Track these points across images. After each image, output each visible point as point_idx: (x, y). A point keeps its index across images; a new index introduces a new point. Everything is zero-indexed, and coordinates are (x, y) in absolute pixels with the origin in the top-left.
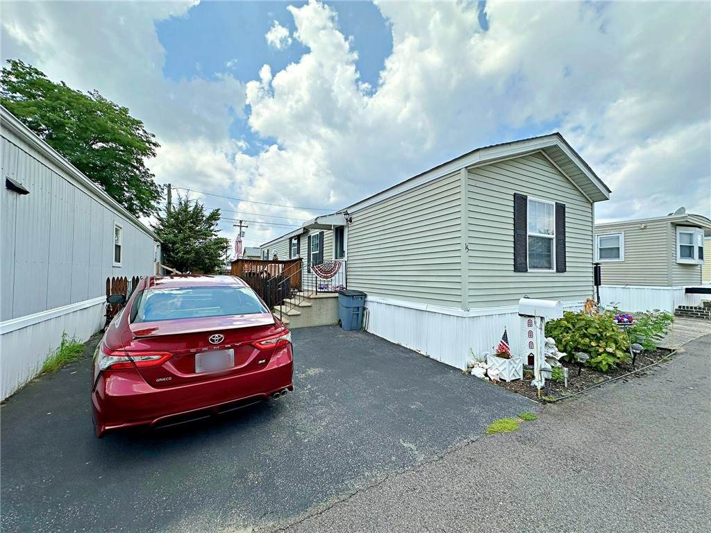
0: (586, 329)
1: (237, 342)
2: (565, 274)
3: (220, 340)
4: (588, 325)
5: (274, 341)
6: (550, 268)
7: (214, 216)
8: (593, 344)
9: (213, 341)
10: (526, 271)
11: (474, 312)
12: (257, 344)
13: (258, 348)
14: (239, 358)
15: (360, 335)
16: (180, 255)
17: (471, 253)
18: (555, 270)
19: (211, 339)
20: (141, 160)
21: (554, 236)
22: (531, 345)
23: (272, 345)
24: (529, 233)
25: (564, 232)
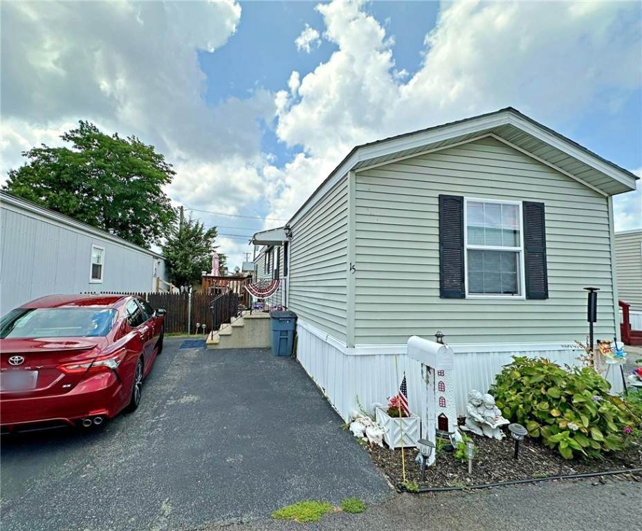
0: (546, 389)
1: (39, 365)
2: (547, 302)
3: (19, 362)
4: (550, 382)
5: (87, 366)
6: (514, 292)
7: (212, 234)
8: (555, 413)
9: (13, 362)
10: (463, 297)
11: (361, 348)
12: (64, 369)
13: (64, 372)
14: (42, 380)
15: (283, 363)
16: (179, 270)
17: (360, 275)
18: (524, 296)
19: (11, 361)
20: (158, 187)
21: (521, 248)
22: (442, 402)
23: (83, 370)
24: (467, 246)
25: (544, 242)
